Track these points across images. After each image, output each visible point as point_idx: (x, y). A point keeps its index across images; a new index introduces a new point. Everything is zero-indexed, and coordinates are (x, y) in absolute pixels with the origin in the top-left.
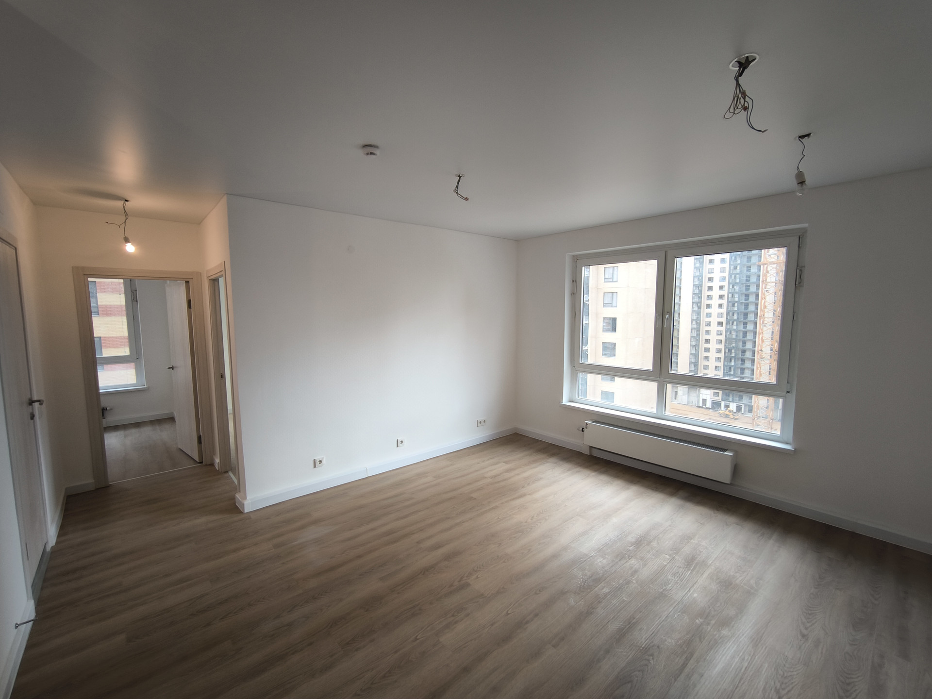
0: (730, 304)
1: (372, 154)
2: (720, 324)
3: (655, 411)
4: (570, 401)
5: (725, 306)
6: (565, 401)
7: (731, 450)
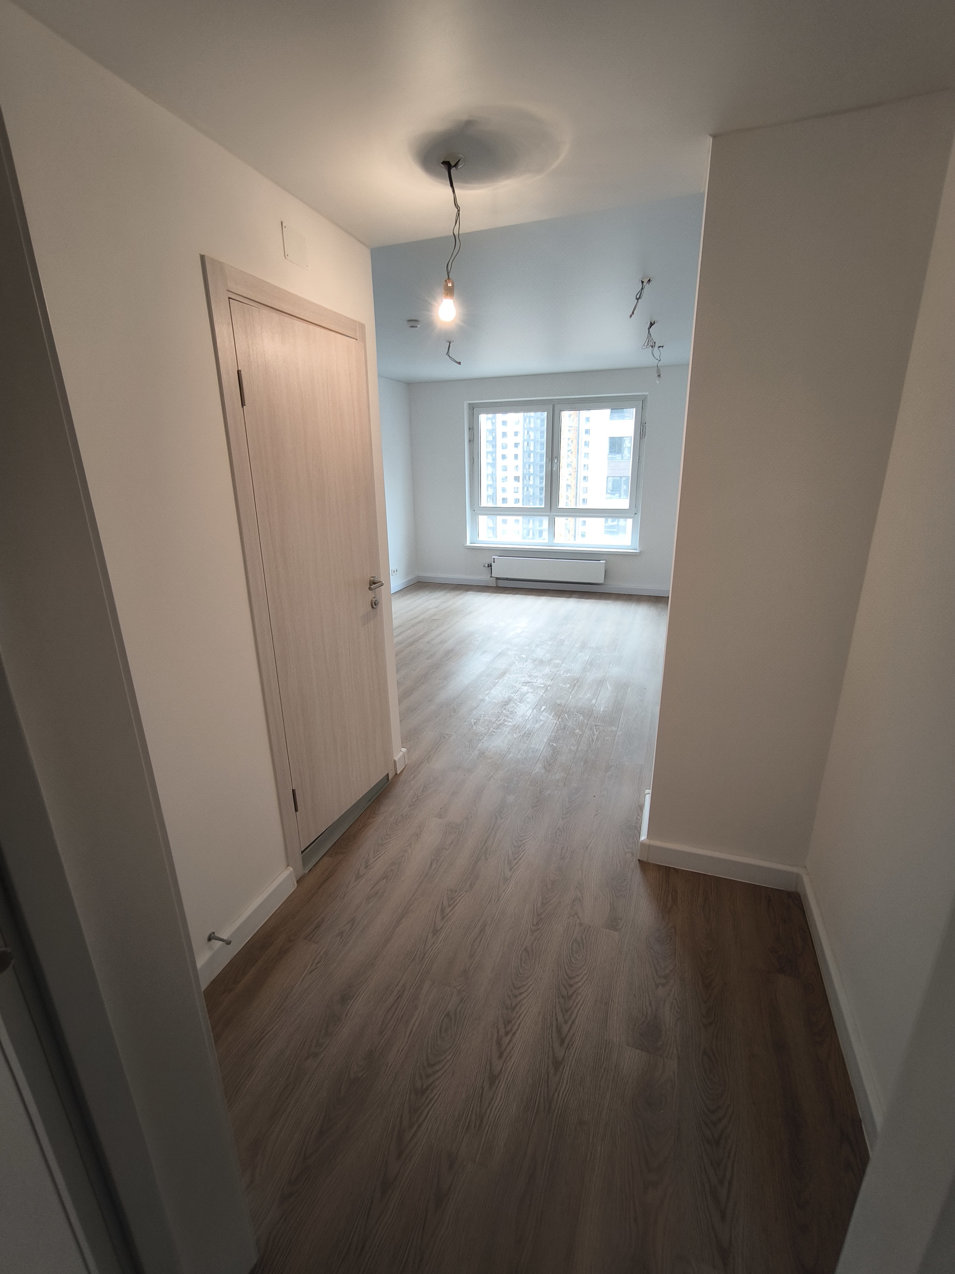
0: (526, 455)
1: (413, 327)
2: (517, 479)
3: (546, 541)
4: (471, 543)
5: (520, 457)
6: (468, 544)
7: (603, 560)
